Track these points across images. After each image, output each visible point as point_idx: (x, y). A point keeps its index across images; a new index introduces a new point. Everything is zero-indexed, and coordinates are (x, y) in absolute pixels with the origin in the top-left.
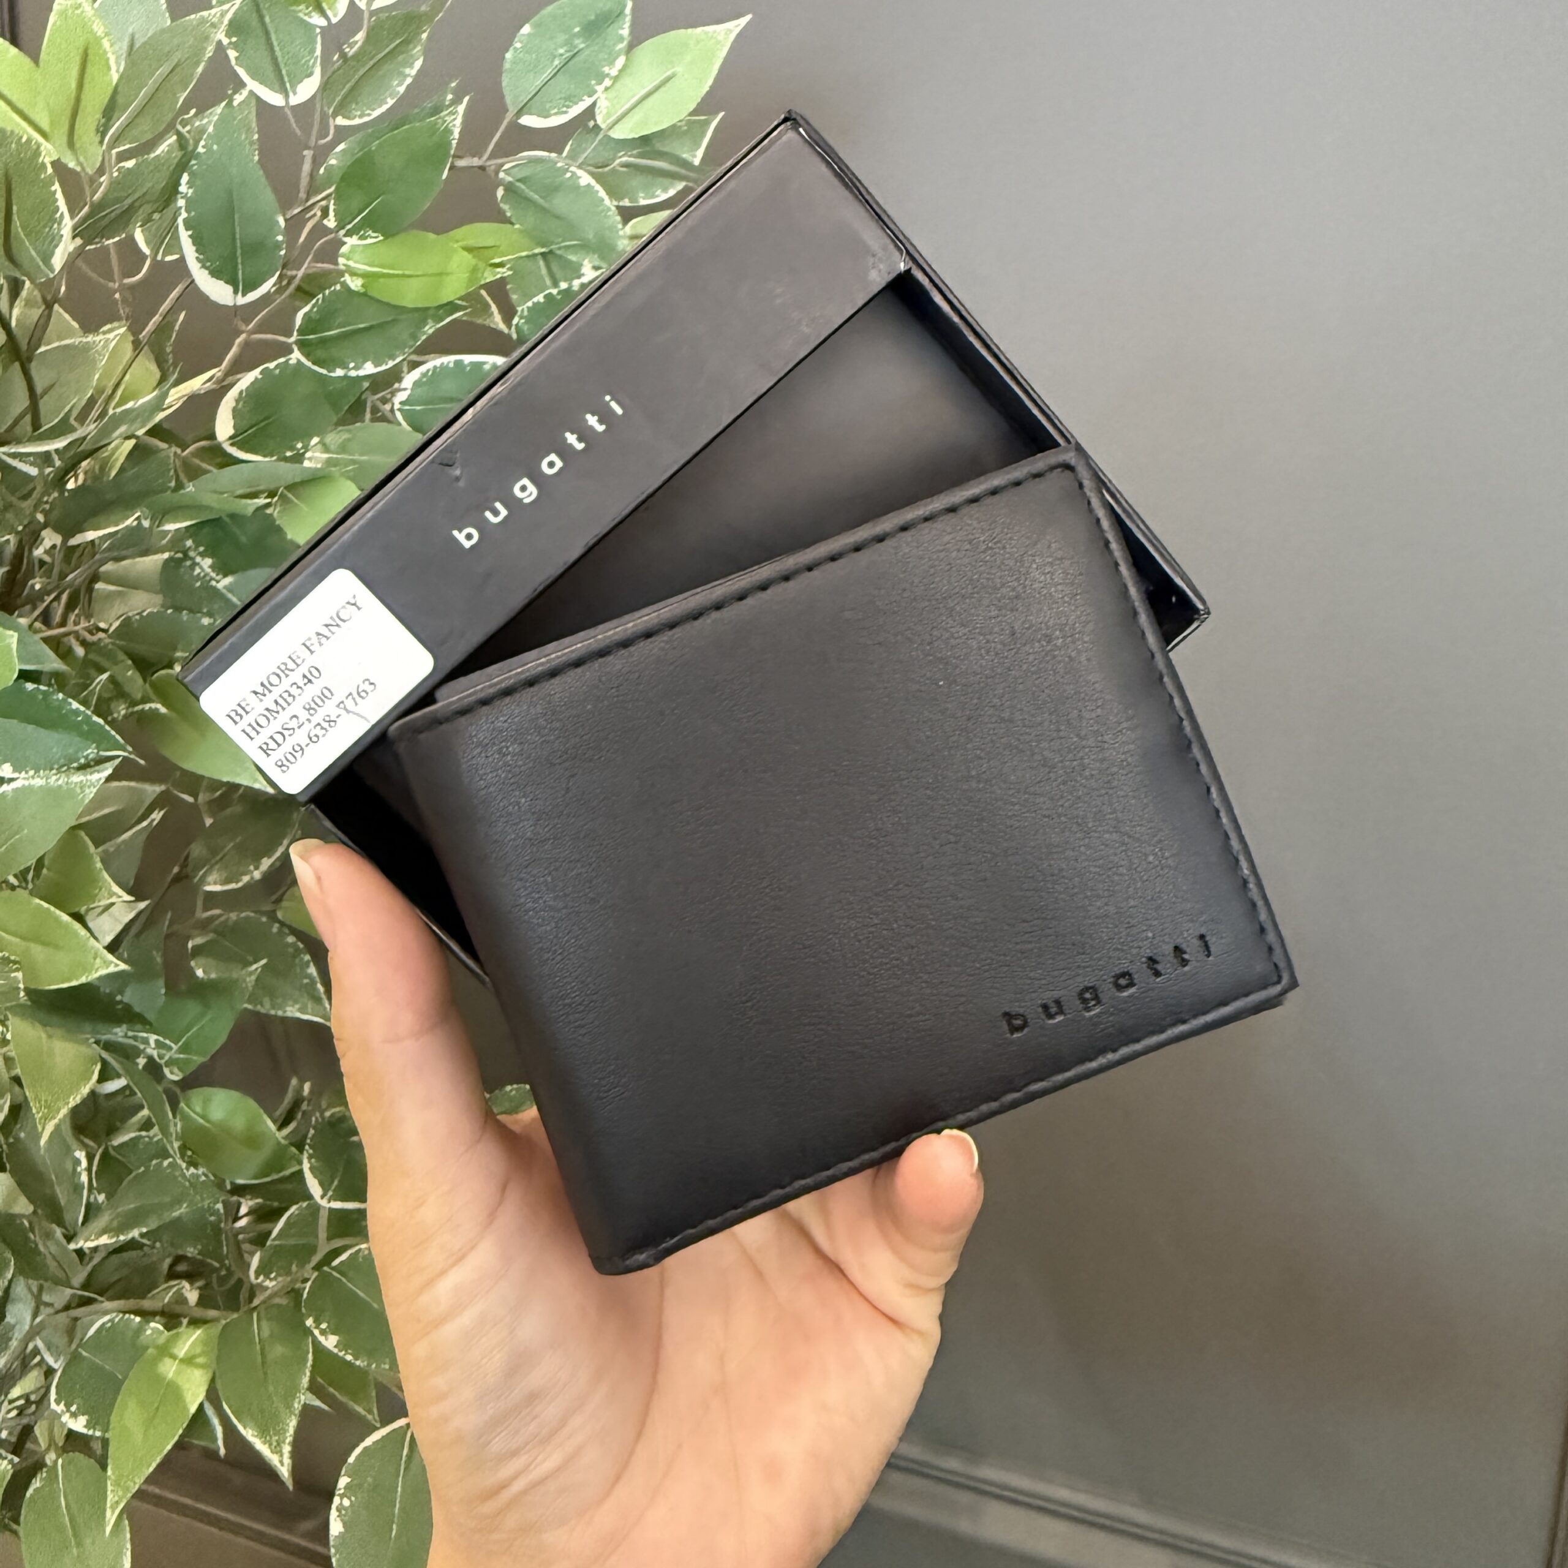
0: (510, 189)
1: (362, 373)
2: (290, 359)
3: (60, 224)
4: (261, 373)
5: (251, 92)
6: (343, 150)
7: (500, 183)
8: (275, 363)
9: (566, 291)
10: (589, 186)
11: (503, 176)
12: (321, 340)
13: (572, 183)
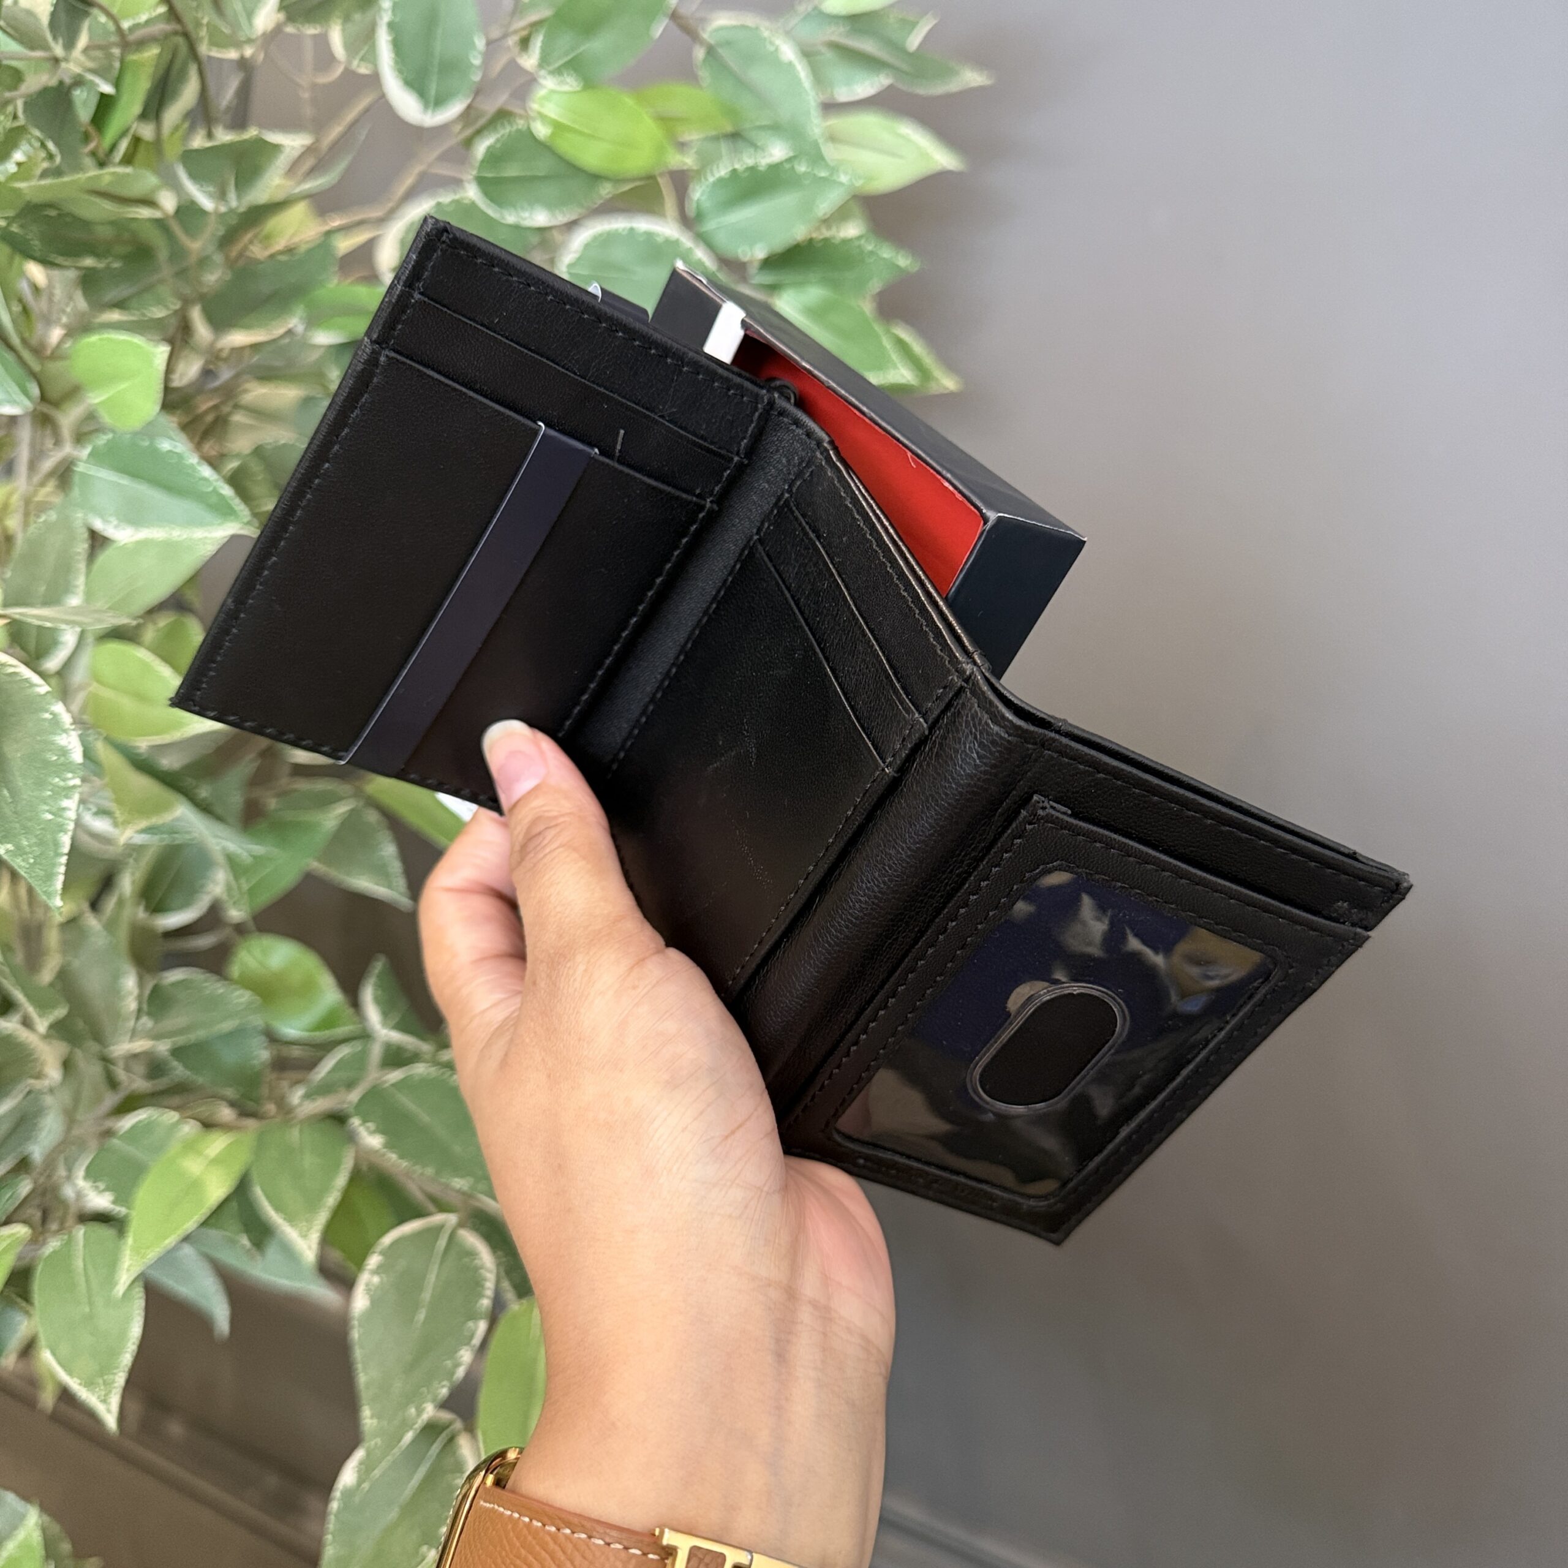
1: (534, 222)
2: (464, 198)
7: (703, 44)
9: (752, 169)
10: (790, 64)
11: (705, 36)
12: (498, 181)
13: (774, 60)
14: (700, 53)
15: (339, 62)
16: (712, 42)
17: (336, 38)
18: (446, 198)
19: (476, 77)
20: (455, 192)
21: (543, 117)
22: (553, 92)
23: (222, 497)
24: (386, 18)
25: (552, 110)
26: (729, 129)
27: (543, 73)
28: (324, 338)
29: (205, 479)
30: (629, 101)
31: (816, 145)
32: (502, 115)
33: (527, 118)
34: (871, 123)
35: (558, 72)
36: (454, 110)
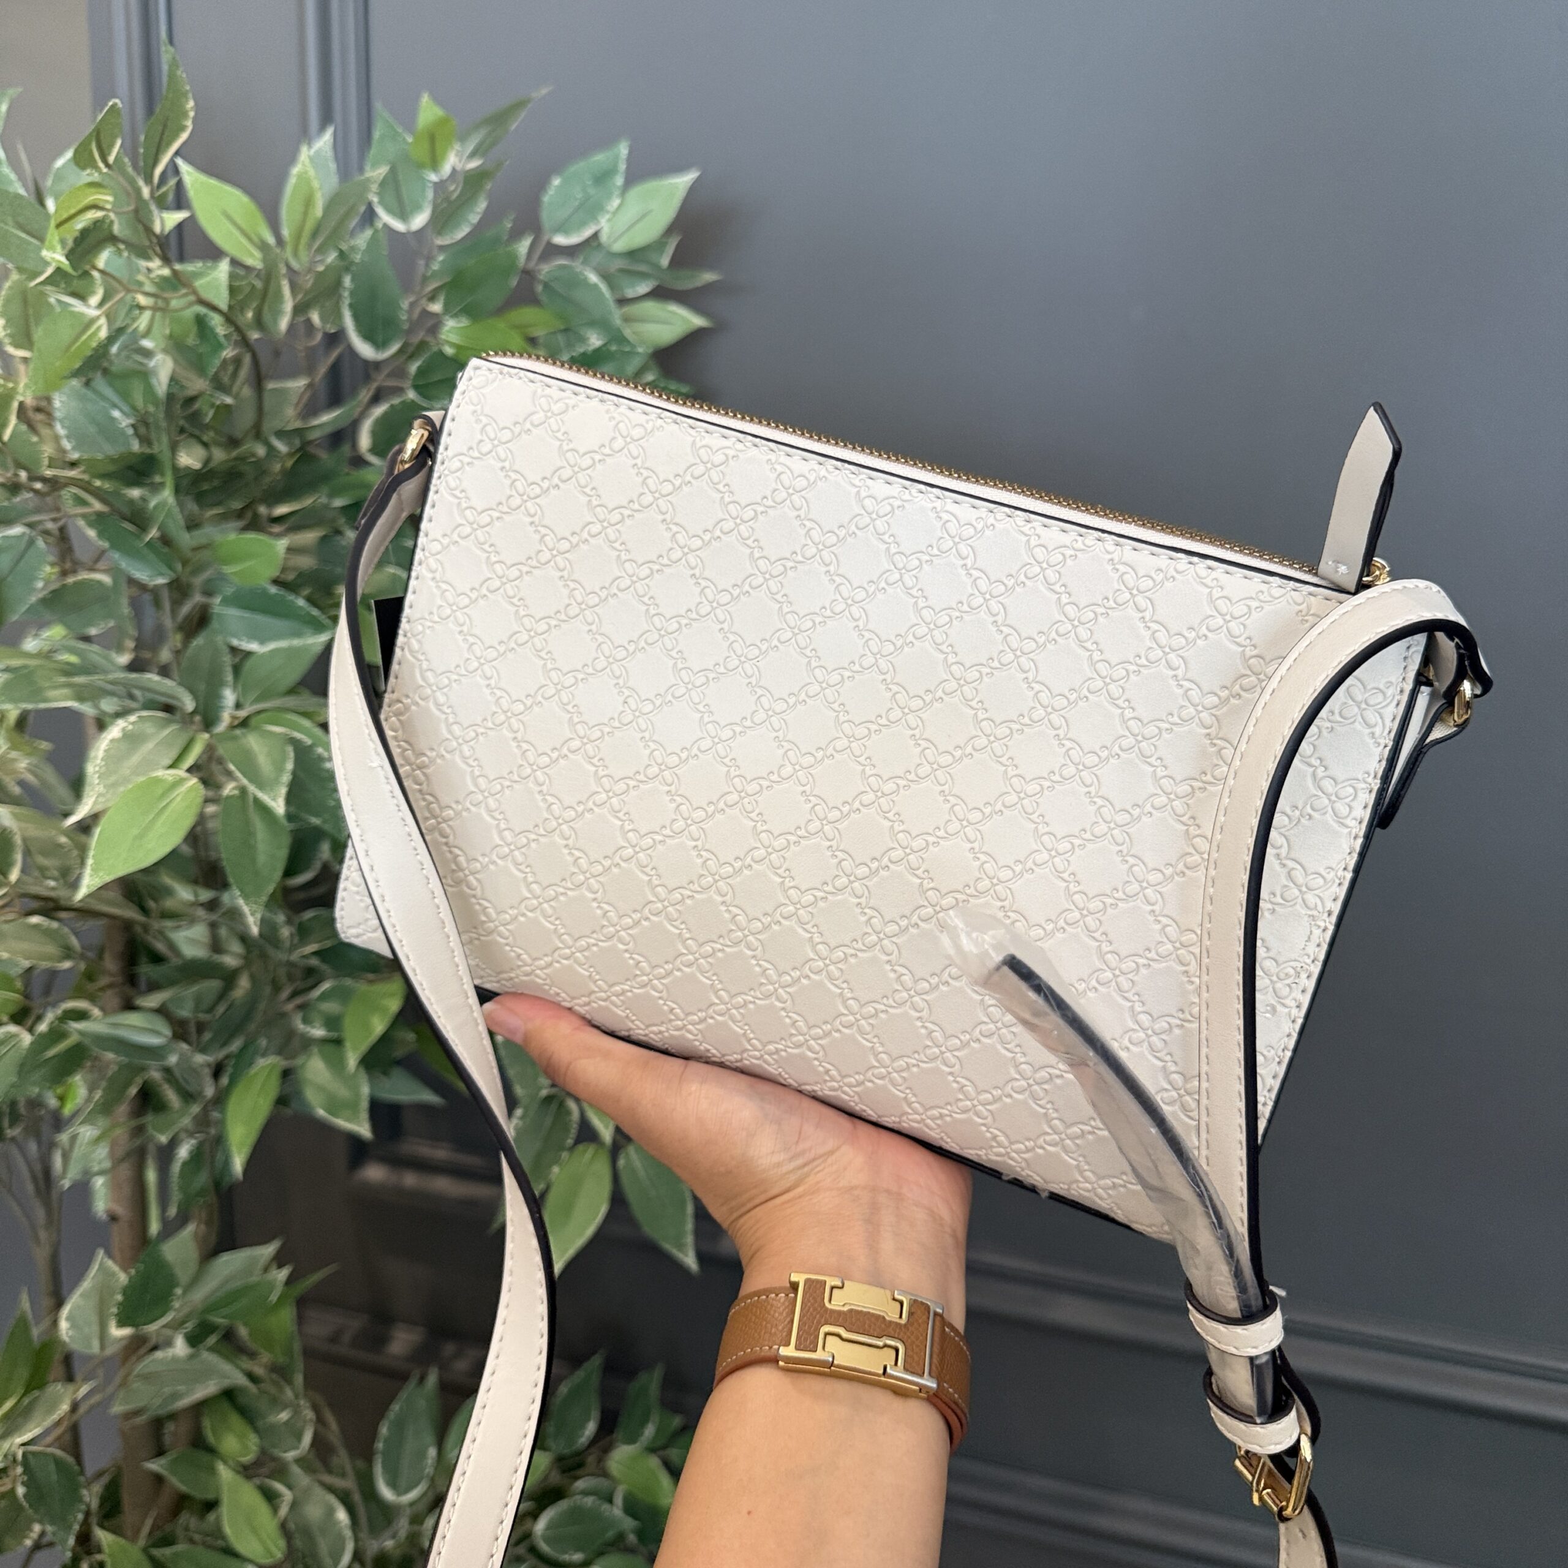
0: (546, 285)
2: (407, 398)
4: (386, 407)
5: (385, 225)
6: (443, 262)
7: (540, 281)
9: (584, 354)
10: (596, 285)
11: (541, 277)
12: (426, 386)
13: (585, 282)
14: (539, 288)
15: (318, 330)
16: (546, 280)
17: (315, 317)
18: (396, 401)
19: (406, 327)
20: (400, 396)
21: (448, 342)
22: (453, 328)
23: (313, 617)
24: (347, 302)
25: (454, 338)
26: (562, 327)
27: (447, 317)
28: (338, 503)
29: (301, 607)
30: (500, 324)
31: (619, 330)
32: (422, 346)
33: (438, 344)
34: (651, 307)
35: (455, 316)
36: (394, 348)
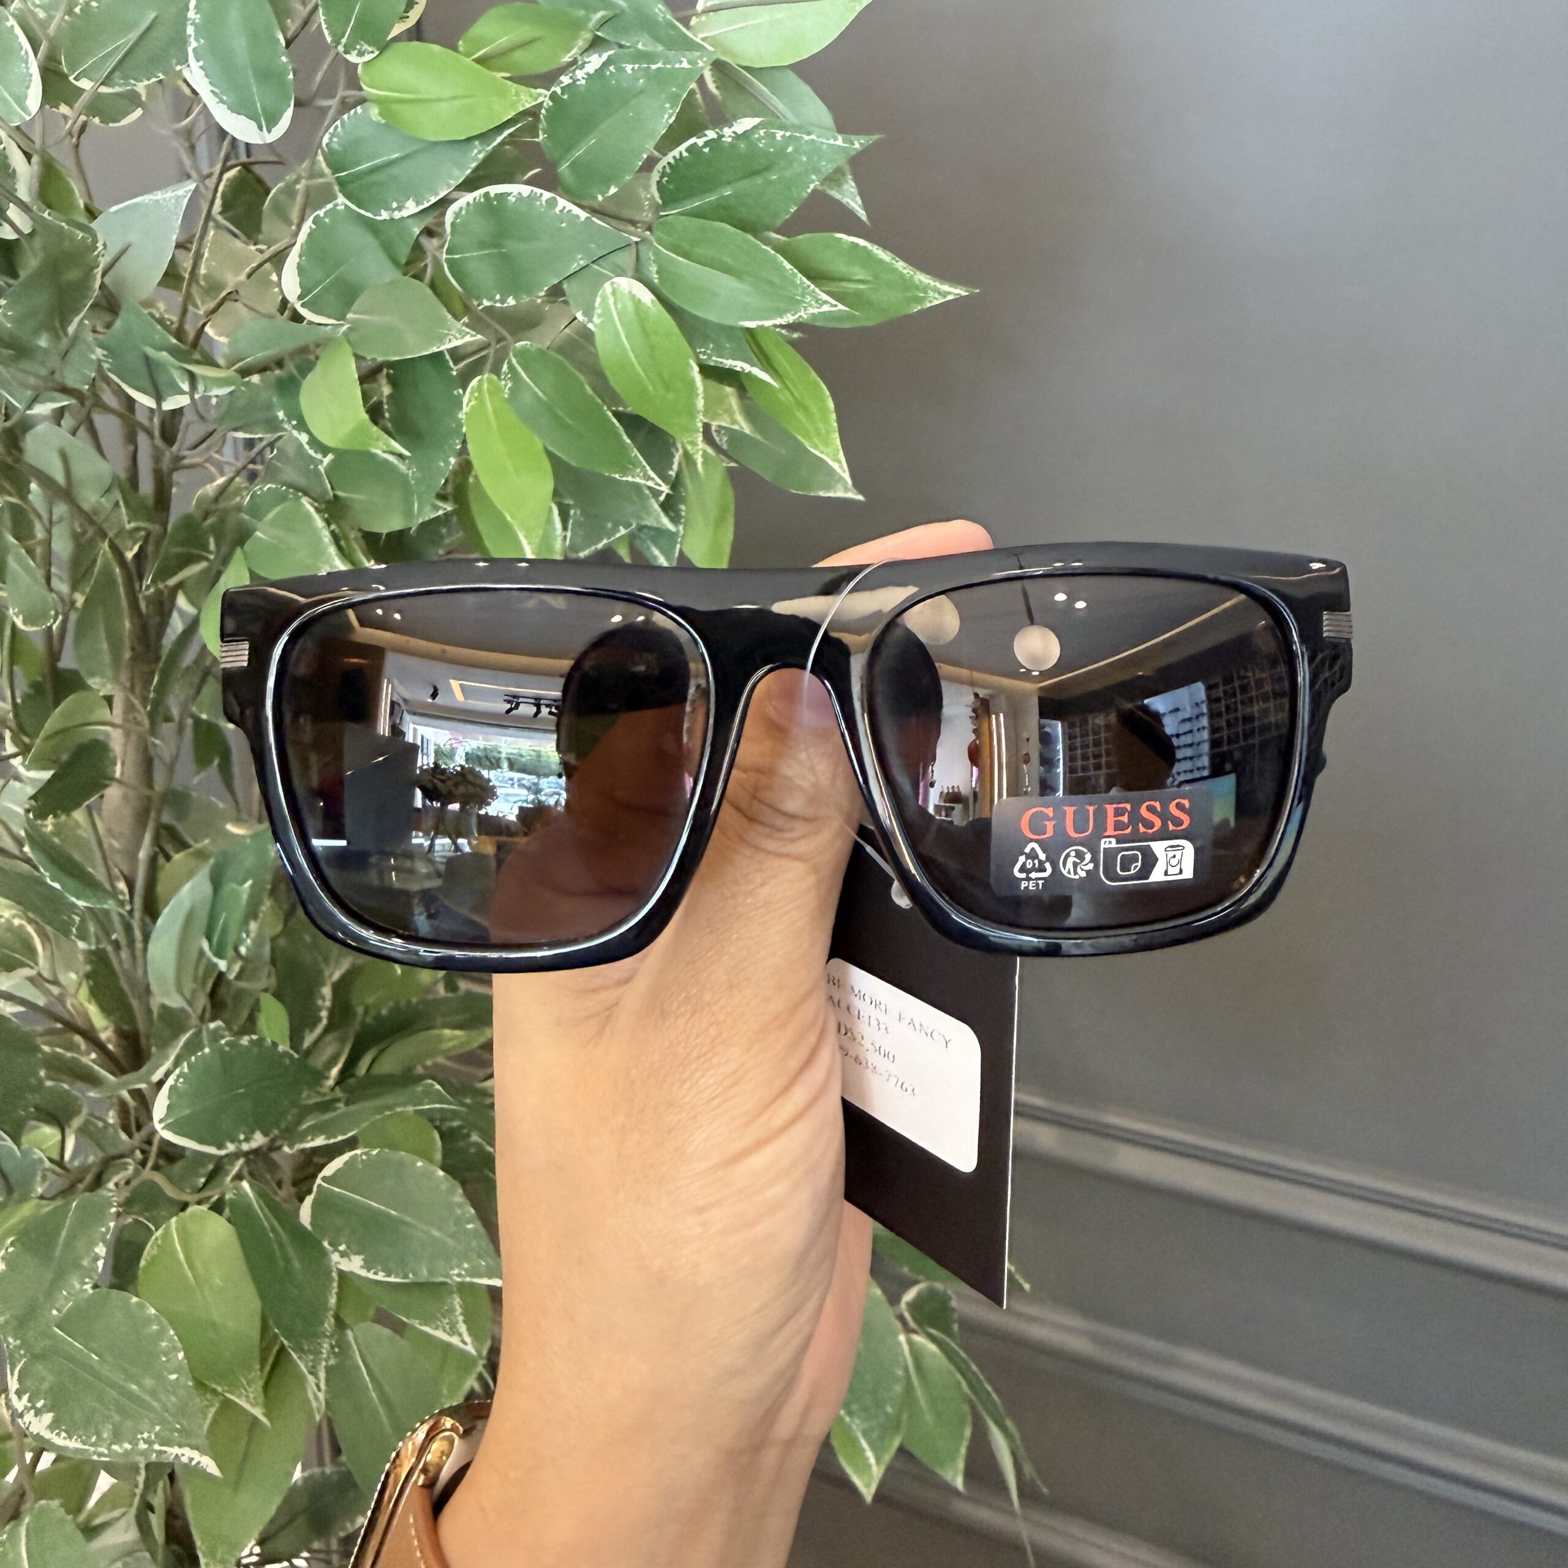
1: (405, 213)
2: (337, 205)
3: (27, 63)
4: (314, 222)
8: (324, 210)
12: (356, 177)
